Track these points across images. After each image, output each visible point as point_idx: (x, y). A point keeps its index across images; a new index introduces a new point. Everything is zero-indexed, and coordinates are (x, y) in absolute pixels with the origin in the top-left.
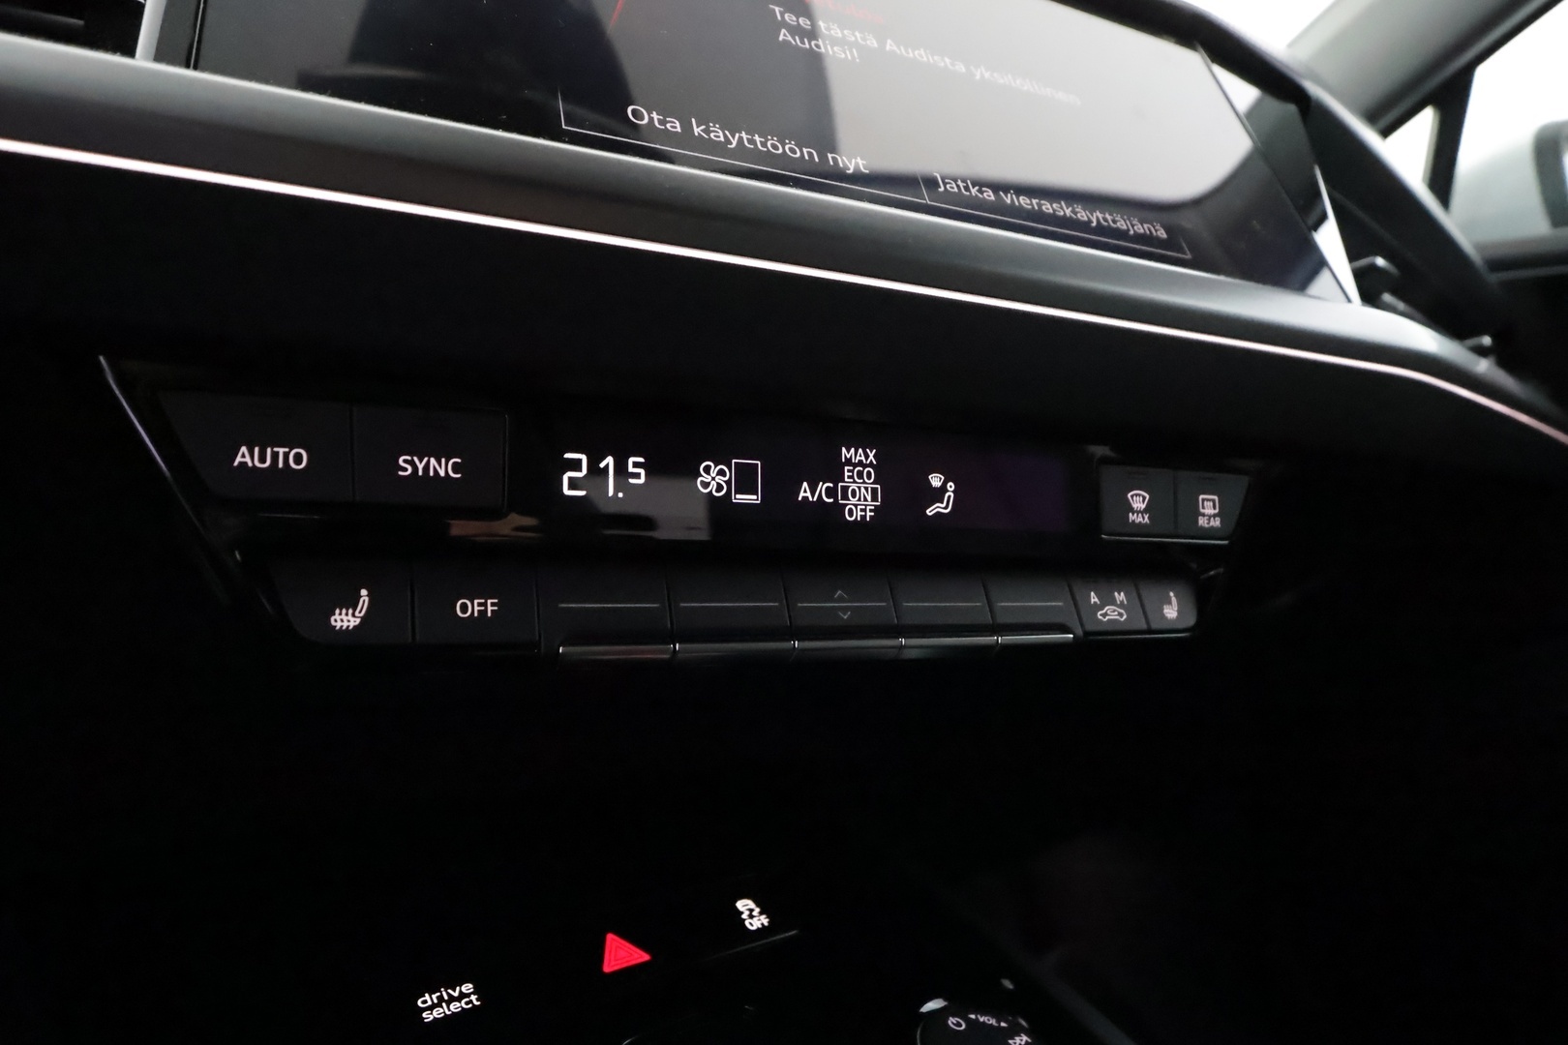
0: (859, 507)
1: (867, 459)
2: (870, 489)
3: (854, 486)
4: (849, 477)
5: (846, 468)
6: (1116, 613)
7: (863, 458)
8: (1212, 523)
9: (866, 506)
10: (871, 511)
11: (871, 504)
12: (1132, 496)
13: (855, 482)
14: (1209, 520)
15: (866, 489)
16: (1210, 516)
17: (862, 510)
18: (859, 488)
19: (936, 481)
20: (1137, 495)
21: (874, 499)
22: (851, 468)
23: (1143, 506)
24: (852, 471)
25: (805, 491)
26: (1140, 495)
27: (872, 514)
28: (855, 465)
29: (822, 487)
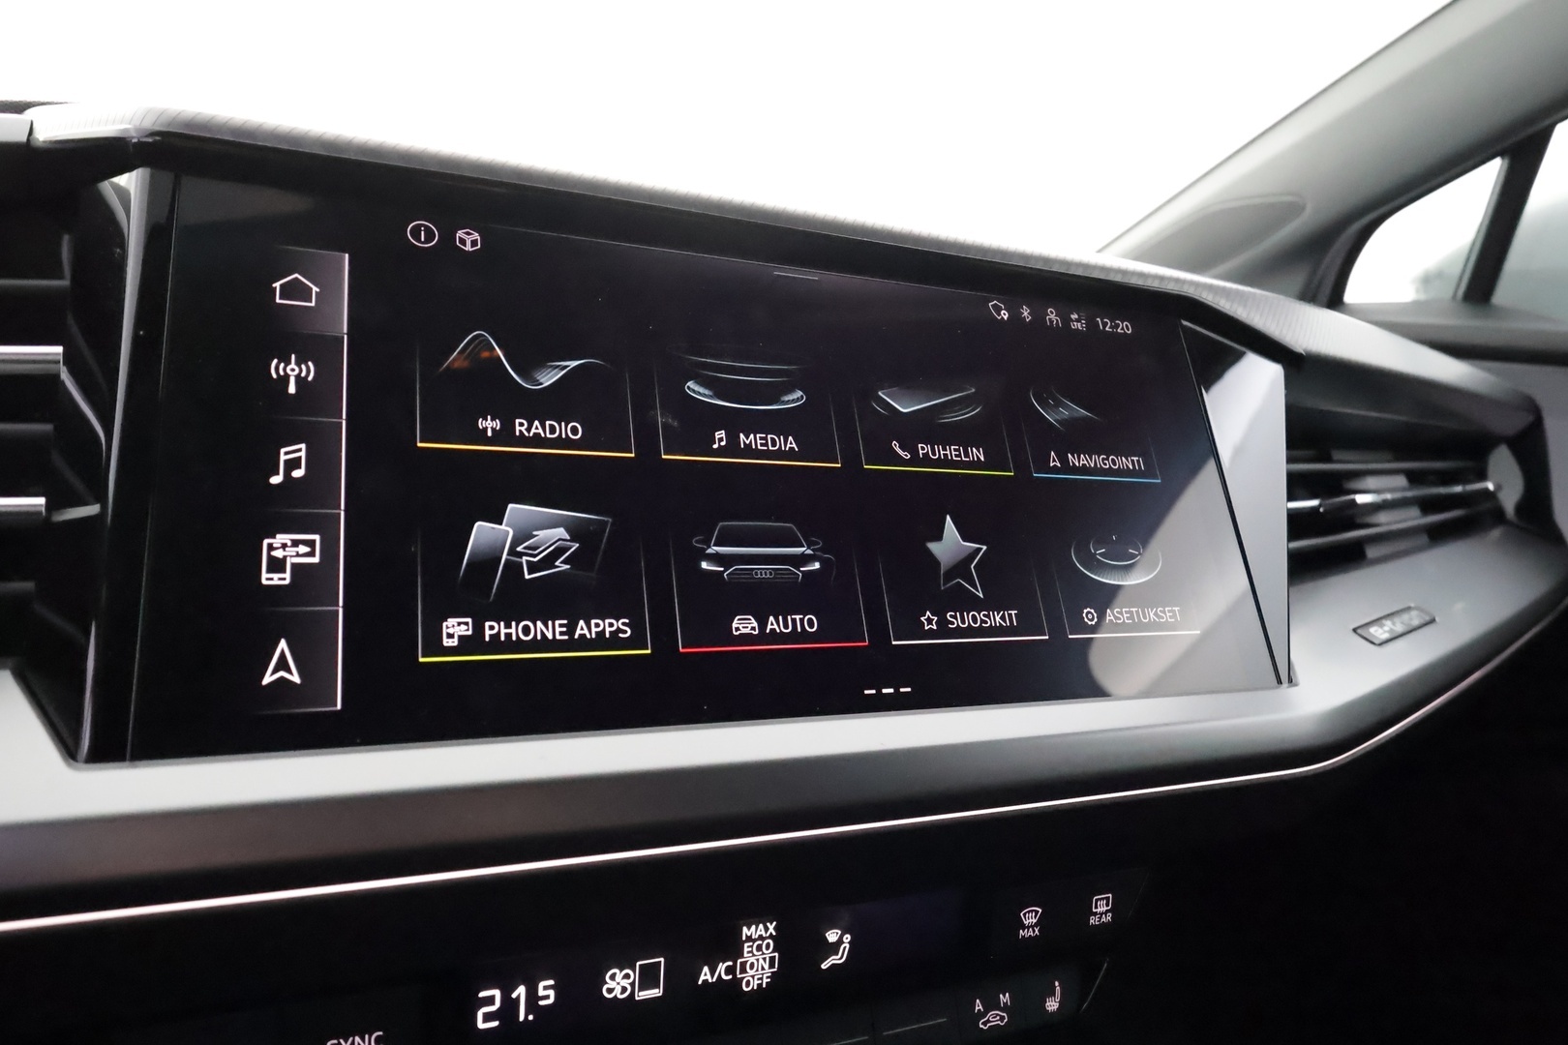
0: (756, 977)
1: (766, 931)
2: (768, 960)
3: (753, 960)
4: (748, 952)
5: (746, 945)
6: (998, 1018)
7: (763, 933)
8: (1104, 920)
9: (763, 974)
10: (767, 977)
11: (768, 971)
12: (1025, 915)
13: (754, 955)
14: (1100, 918)
15: (764, 959)
16: (1101, 914)
17: (758, 979)
18: (758, 960)
19: (832, 936)
20: (1029, 912)
21: (772, 965)
22: (751, 944)
23: (1034, 921)
24: (752, 947)
25: (706, 975)
26: (1032, 911)
27: (769, 980)
28: (754, 941)
29: (722, 967)
